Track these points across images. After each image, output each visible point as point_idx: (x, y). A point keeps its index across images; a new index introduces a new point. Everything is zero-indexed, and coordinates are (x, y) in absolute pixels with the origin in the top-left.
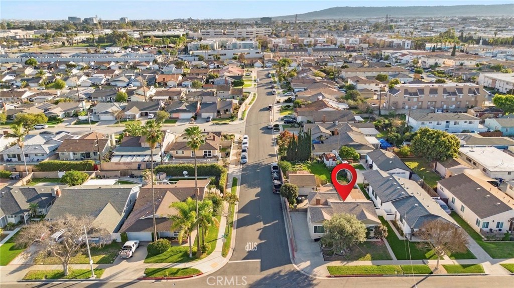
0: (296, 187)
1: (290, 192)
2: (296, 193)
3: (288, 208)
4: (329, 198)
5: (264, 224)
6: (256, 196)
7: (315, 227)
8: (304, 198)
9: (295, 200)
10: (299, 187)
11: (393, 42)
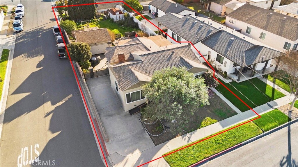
0: (86, 46)
1: (80, 53)
2: (88, 52)
3: (81, 74)
4: (133, 51)
5: (53, 104)
6: (38, 67)
7: (128, 96)
8: (99, 57)
9: (88, 62)
10: (90, 45)
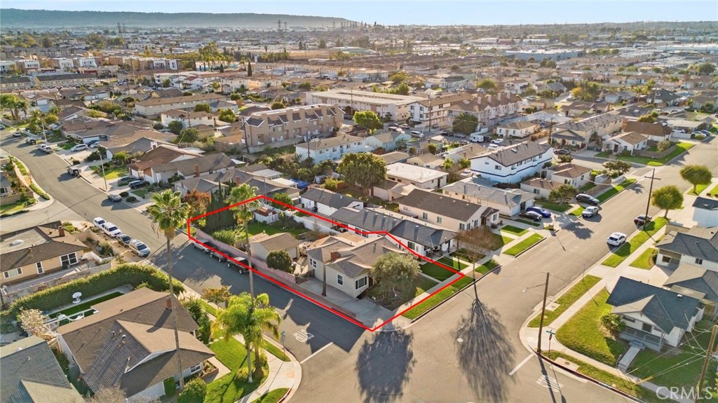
5: (282, 308)
11: (152, 62)
